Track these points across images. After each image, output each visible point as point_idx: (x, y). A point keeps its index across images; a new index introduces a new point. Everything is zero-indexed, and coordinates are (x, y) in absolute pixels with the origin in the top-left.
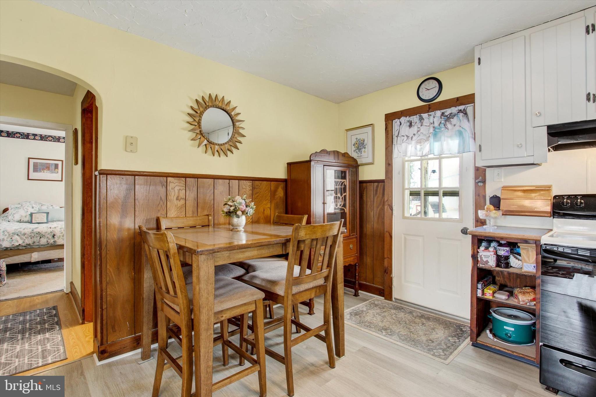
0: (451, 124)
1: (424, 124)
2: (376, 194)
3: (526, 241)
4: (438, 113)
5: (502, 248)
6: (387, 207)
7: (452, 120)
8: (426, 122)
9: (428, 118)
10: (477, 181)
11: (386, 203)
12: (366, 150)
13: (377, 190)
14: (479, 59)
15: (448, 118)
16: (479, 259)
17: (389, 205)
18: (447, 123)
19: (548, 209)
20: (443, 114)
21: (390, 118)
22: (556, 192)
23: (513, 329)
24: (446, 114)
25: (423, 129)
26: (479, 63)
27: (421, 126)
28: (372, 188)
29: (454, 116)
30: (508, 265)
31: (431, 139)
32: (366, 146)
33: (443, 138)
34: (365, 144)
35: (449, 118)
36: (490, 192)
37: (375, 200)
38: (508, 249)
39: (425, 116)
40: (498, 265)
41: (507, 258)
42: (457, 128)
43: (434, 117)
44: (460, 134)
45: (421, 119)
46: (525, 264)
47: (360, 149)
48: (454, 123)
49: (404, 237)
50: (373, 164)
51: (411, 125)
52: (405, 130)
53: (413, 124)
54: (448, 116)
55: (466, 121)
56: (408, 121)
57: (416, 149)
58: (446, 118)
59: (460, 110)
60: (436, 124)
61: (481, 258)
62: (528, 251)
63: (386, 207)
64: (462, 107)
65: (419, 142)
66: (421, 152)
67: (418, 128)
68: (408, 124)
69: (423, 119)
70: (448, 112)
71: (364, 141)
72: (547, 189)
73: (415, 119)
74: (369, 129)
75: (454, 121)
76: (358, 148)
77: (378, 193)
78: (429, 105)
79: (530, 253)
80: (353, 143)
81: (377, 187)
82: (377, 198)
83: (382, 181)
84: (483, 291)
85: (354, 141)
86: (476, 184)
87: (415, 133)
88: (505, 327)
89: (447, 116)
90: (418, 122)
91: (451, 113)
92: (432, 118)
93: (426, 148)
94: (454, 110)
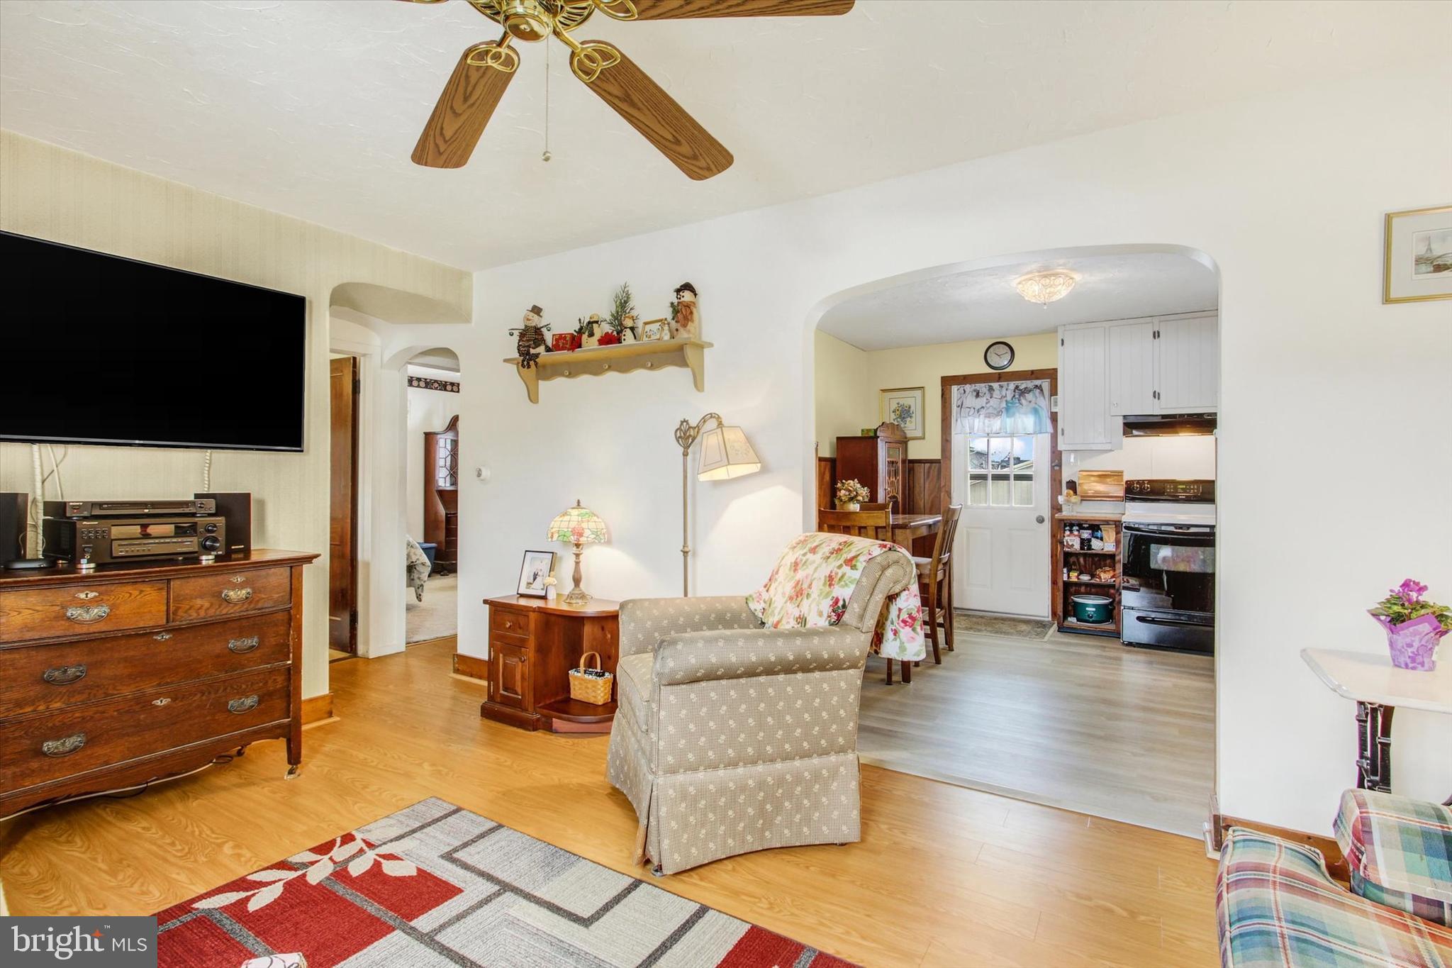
0: (1026, 399)
1: (994, 396)
2: (928, 477)
3: (1107, 522)
4: (1012, 385)
5: (1085, 531)
6: (944, 495)
7: (1026, 395)
8: (996, 394)
9: (1000, 389)
10: (1053, 465)
11: (943, 490)
12: (913, 419)
13: (929, 472)
14: (1063, 340)
16: (1065, 543)
17: (947, 492)
18: (1022, 398)
19: (1121, 493)
20: (1017, 387)
21: (947, 382)
22: (1127, 477)
23: (1094, 609)
24: (1021, 388)
25: (992, 402)
26: (1063, 344)
27: (991, 398)
28: (922, 470)
29: (1030, 391)
30: (1090, 548)
31: (1004, 414)
32: (914, 415)
33: (1017, 415)
34: (911, 412)
35: (1023, 392)
36: (1066, 477)
37: (927, 486)
38: (1090, 531)
39: (995, 385)
40: (1082, 548)
41: (1089, 540)
42: (1033, 405)
43: (1007, 390)
44: (1036, 411)
45: (991, 389)
46: (1106, 544)
47: (904, 418)
48: (1030, 400)
49: (967, 531)
50: (924, 438)
51: (978, 395)
52: (970, 401)
53: (980, 393)
54: (1023, 390)
55: (1042, 398)
56: (975, 391)
57: (984, 423)
58: (1020, 391)
59: (1037, 386)
60: (1009, 398)
61: (1067, 542)
62: (1108, 531)
63: (942, 494)
64: (1038, 382)
65: (988, 416)
66: (990, 429)
67: (987, 399)
68: (975, 394)
69: (994, 390)
70: (1023, 385)
71: (910, 408)
72: (1119, 474)
73: (982, 387)
74: (918, 393)
75: (1029, 396)
76: (900, 416)
77: (931, 477)
78: (999, 374)
79: (1110, 533)
80: (892, 410)
81: (930, 468)
82: (929, 484)
83: (937, 461)
84: (1069, 575)
85: (894, 406)
86: (1052, 467)
87: (984, 405)
88: (1087, 609)
90: (987, 392)
91: (1027, 387)
92: (1004, 389)
93: (996, 424)
94: (1029, 384)
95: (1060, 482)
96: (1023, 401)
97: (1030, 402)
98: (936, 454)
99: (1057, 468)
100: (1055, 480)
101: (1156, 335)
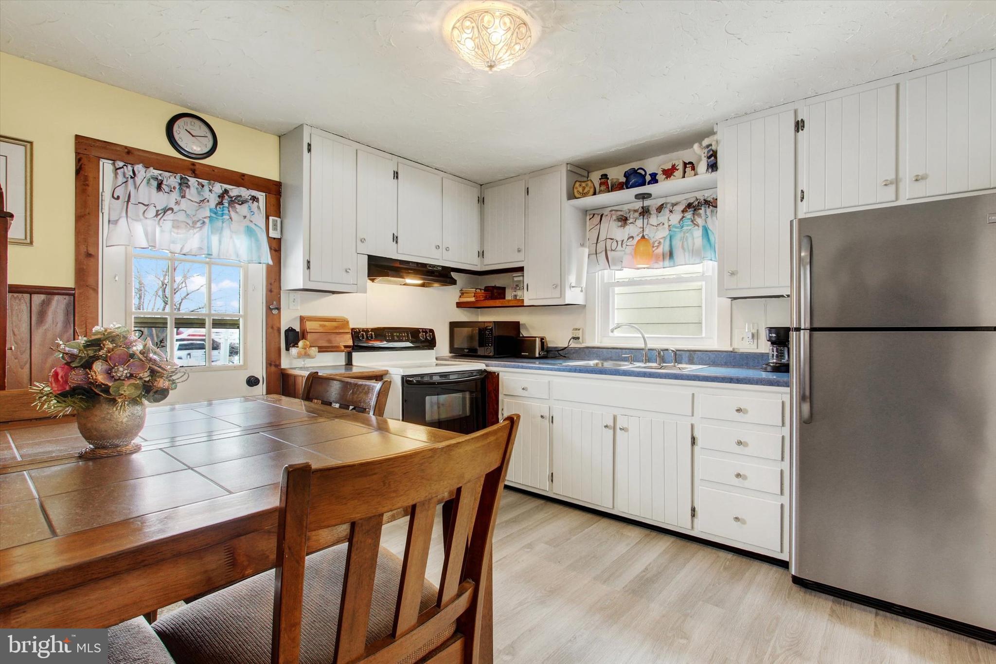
0: (237, 212)
1: (188, 196)
4: (218, 188)
7: (237, 206)
8: (192, 192)
9: (197, 189)
10: (271, 307)
14: (309, 145)
15: (232, 201)
18: (231, 209)
19: (351, 342)
20: (226, 191)
21: (91, 147)
22: (352, 324)
24: (232, 194)
25: (185, 205)
26: (309, 150)
27: (183, 197)
29: (243, 202)
31: (205, 227)
33: (226, 233)
36: (284, 326)
39: (191, 181)
42: (247, 222)
43: (209, 192)
44: (250, 232)
45: (184, 183)
48: (243, 215)
51: (159, 187)
52: (146, 192)
53: (163, 186)
54: (233, 199)
55: (260, 216)
56: (156, 178)
57: (172, 235)
58: (229, 199)
59: (254, 197)
64: (254, 193)
65: (178, 225)
67: (176, 199)
68: (155, 183)
69: (188, 187)
70: (235, 191)
72: (341, 322)
73: (172, 180)
74: (16, 150)
75: (243, 209)
77: (50, 318)
78: (192, 164)
81: (47, 303)
83: (65, 291)
87: (172, 205)
89: (232, 197)
90: (177, 188)
91: (240, 196)
92: (206, 188)
93: (193, 240)
94: (245, 193)
95: (279, 330)
96: (233, 214)
97: (245, 217)
98: (66, 278)
99: (275, 312)
100: (272, 328)
101: (396, 175)
